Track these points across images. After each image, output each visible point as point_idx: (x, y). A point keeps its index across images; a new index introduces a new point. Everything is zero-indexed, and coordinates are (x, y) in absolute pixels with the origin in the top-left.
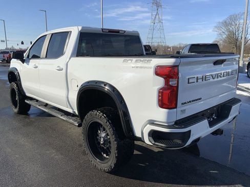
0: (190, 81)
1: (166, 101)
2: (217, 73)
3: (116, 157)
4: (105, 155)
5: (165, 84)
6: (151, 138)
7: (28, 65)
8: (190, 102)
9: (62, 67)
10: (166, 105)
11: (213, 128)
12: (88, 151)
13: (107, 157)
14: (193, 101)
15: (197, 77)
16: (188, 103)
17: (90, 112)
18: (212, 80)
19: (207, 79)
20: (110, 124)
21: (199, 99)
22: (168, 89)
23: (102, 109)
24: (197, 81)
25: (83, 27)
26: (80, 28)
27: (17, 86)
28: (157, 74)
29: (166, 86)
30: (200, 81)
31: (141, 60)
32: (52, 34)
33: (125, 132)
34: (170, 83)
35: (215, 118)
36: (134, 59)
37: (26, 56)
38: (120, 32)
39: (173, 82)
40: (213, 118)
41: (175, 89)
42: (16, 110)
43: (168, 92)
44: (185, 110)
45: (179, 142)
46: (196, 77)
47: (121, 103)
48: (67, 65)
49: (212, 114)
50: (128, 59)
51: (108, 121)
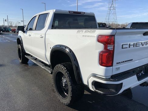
0: (124, 46)
1: (104, 61)
2: (146, 41)
3: (71, 96)
4: (66, 94)
5: (104, 49)
6: (93, 86)
7: (26, 34)
8: (123, 62)
9: (43, 35)
10: (104, 63)
11: (141, 81)
12: (55, 90)
13: (67, 95)
14: (126, 61)
15: (130, 44)
16: (122, 62)
17: (57, 65)
18: (141, 46)
19: (137, 45)
20: (68, 74)
21: (131, 60)
22: (106, 52)
23: (64, 64)
24: (129, 47)
25: (56, 10)
26: (54, 10)
27: (21, 47)
28: (99, 41)
29: (105, 50)
30: (132, 47)
31: (88, 31)
32: (40, 15)
33: (76, 80)
34: (108, 48)
35: (143, 73)
36: (84, 30)
37: (26, 29)
38: (81, 13)
39: (110, 48)
40: (142, 74)
41: (112, 52)
42: (20, 61)
43: (106, 54)
44: (119, 68)
45: (113, 91)
46: (128, 43)
47: (75, 61)
48: (45, 34)
49: (141, 71)
50: (80, 30)
51: (67, 72)
